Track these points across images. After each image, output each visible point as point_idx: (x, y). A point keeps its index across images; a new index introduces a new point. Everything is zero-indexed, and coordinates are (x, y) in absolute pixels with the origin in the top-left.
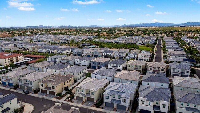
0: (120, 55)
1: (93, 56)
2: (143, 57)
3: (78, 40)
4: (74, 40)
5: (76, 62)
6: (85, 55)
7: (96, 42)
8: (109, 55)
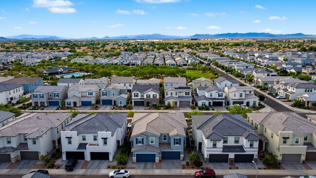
0: (181, 95)
1: (98, 102)
2: (244, 97)
3: (31, 62)
4: (21, 62)
5: (64, 142)
6: (75, 103)
7: (80, 65)
8: (152, 97)
